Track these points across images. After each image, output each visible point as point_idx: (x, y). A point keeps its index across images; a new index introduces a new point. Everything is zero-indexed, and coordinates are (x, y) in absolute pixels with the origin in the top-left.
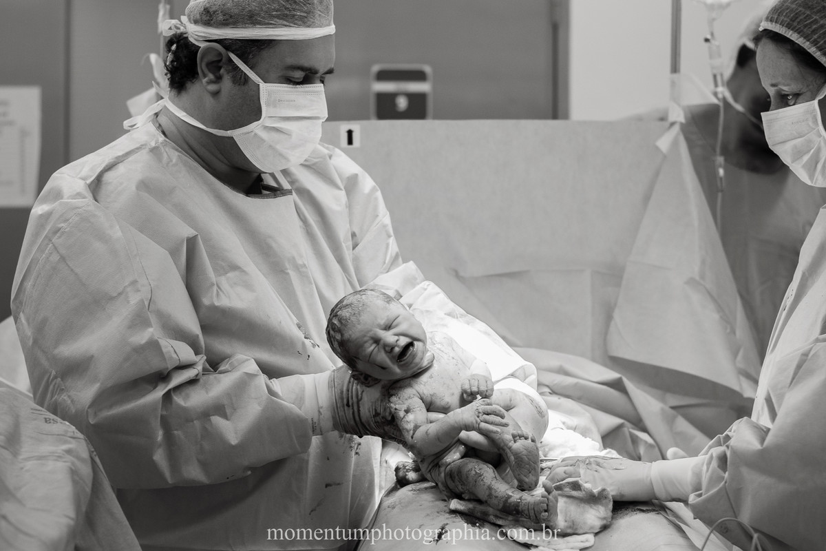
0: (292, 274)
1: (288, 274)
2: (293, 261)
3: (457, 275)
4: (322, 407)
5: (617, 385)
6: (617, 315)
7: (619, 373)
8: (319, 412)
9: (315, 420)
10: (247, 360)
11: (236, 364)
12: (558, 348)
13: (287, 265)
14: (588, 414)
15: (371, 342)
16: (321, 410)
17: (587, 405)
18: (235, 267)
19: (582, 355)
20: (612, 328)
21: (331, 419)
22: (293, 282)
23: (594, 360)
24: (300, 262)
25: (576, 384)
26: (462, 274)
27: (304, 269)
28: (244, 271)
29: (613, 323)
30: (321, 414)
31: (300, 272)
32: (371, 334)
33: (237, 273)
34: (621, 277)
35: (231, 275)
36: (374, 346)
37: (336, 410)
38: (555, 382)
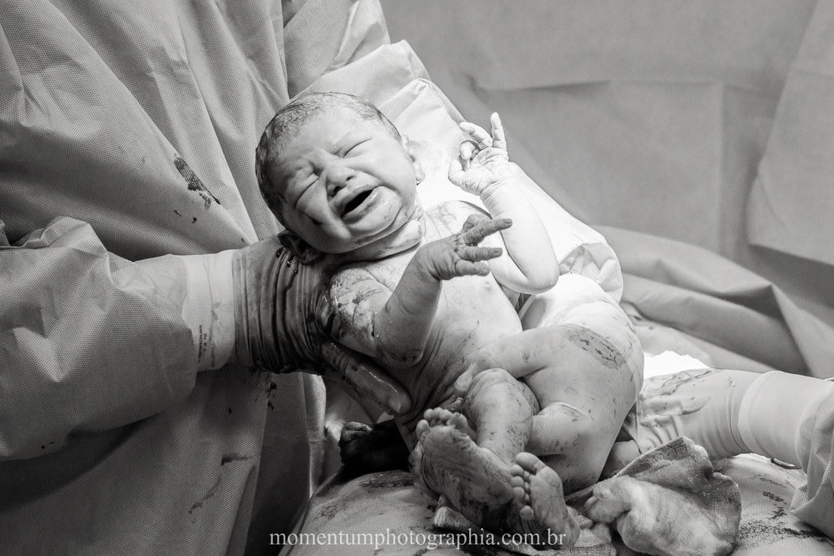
0: (159, 78)
1: (152, 80)
2: (160, 53)
3: (473, 85)
4: (218, 305)
5: (762, 302)
6: (764, 168)
7: (768, 278)
8: (214, 314)
9: (206, 331)
10: (79, 226)
11: (58, 233)
12: (657, 228)
13: (151, 63)
14: (706, 356)
15: (309, 169)
16: (216, 310)
17: (706, 340)
18: (59, 58)
19: (702, 243)
20: (756, 195)
21: (233, 329)
22: (163, 95)
23: (723, 253)
24: (174, 57)
25: (687, 302)
26: (482, 84)
27: (182, 71)
28: (77, 66)
29: (757, 183)
30: (216, 318)
31: (175, 76)
32: (309, 156)
33: (63, 68)
34: (776, 98)
35: (51, 71)
36: (313, 177)
37: (244, 310)
38: (647, 297)
